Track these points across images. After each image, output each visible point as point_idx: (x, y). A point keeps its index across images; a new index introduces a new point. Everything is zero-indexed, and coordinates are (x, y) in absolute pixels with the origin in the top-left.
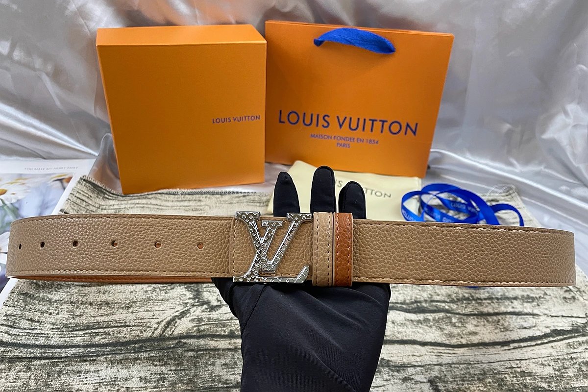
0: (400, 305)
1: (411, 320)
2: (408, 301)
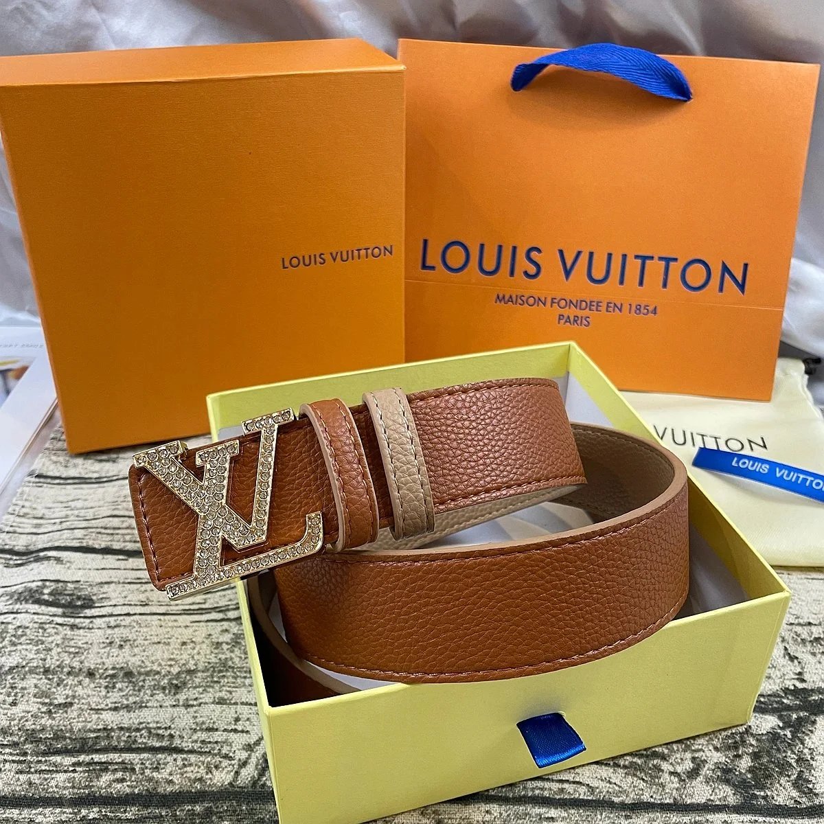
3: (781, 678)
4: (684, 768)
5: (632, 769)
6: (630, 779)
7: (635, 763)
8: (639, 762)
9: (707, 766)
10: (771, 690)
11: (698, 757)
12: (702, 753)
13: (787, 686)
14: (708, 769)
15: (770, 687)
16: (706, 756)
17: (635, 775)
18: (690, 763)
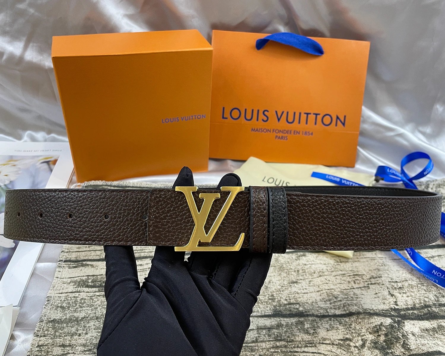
0: (412, 312)
1: (427, 330)
2: (417, 306)
3: (389, 304)
4: (359, 344)
5: (339, 346)
6: (339, 350)
7: (340, 343)
8: (342, 342)
9: (368, 342)
10: (386, 308)
11: (364, 339)
12: (365, 336)
13: (391, 307)
14: (368, 344)
15: (385, 307)
16: (367, 338)
17: (341, 348)
18: (361, 341)
